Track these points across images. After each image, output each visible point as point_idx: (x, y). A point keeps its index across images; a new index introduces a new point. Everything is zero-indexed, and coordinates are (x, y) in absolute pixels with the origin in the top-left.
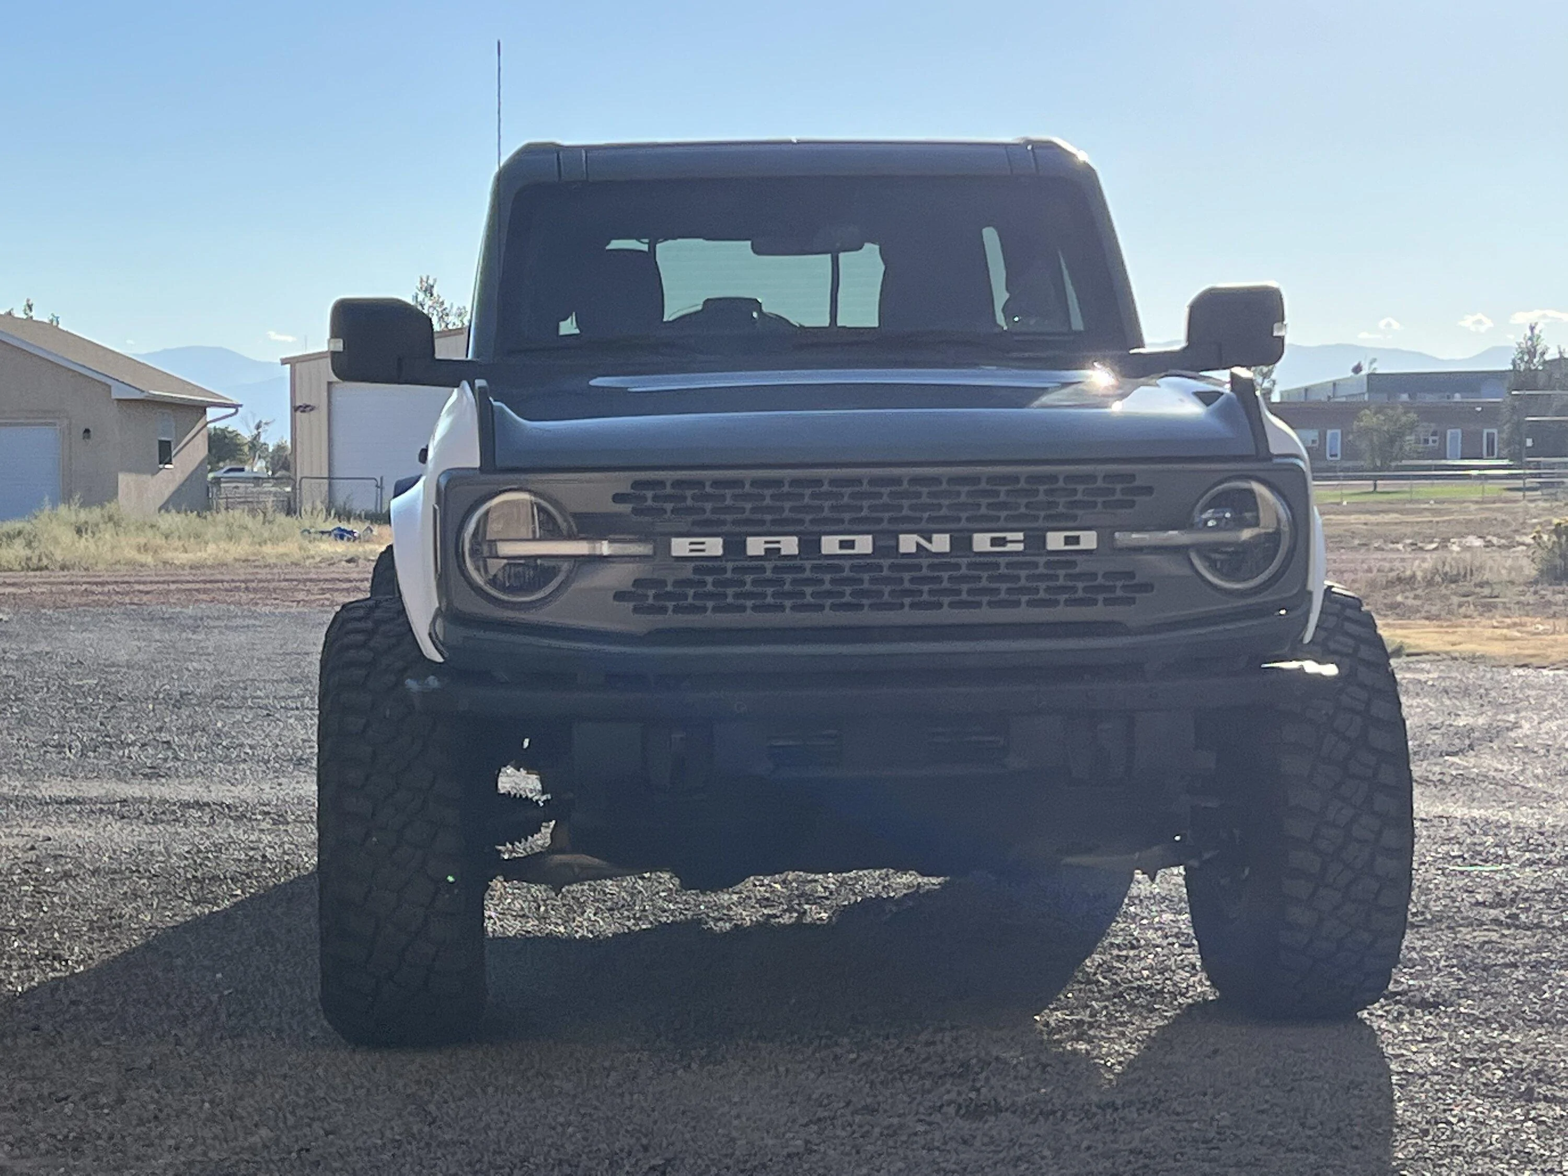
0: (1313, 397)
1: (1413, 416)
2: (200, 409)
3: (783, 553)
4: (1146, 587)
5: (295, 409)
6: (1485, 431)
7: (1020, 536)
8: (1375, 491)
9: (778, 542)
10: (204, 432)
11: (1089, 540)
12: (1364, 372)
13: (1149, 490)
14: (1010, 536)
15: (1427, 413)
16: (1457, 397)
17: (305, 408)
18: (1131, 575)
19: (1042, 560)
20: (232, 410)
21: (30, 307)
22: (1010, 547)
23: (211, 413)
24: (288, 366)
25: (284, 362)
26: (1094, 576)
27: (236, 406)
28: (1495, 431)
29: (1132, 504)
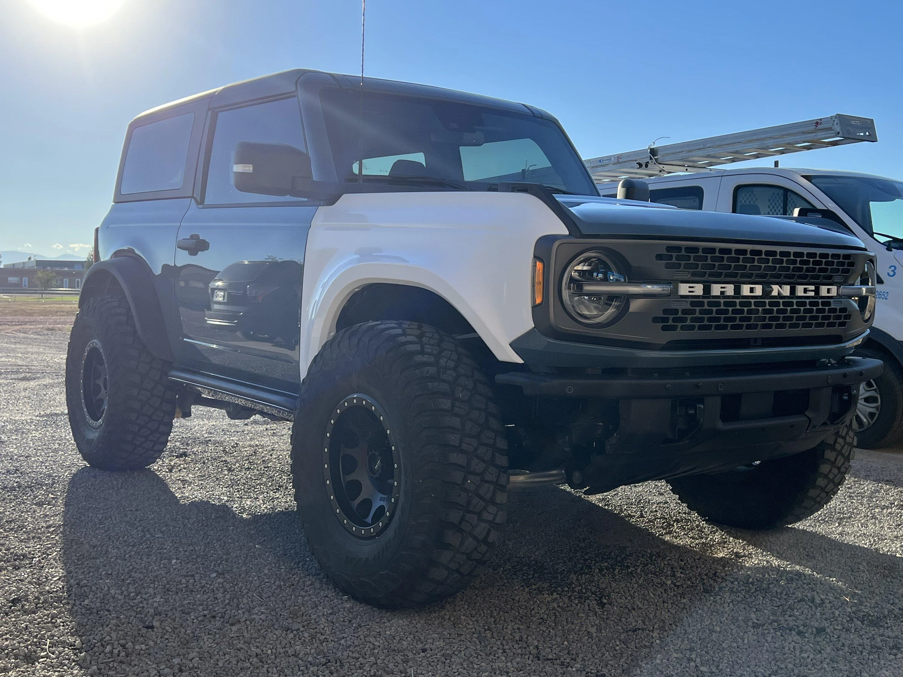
0: (16, 267)
1: (54, 274)
3: (727, 294)
4: (849, 316)
6: (77, 280)
7: (813, 287)
8: (42, 298)
9: (725, 288)
11: (834, 291)
12: (32, 260)
14: (810, 287)
15: (58, 273)
16: (66, 269)
18: (846, 310)
22: (809, 294)
26: (836, 310)
28: (80, 280)
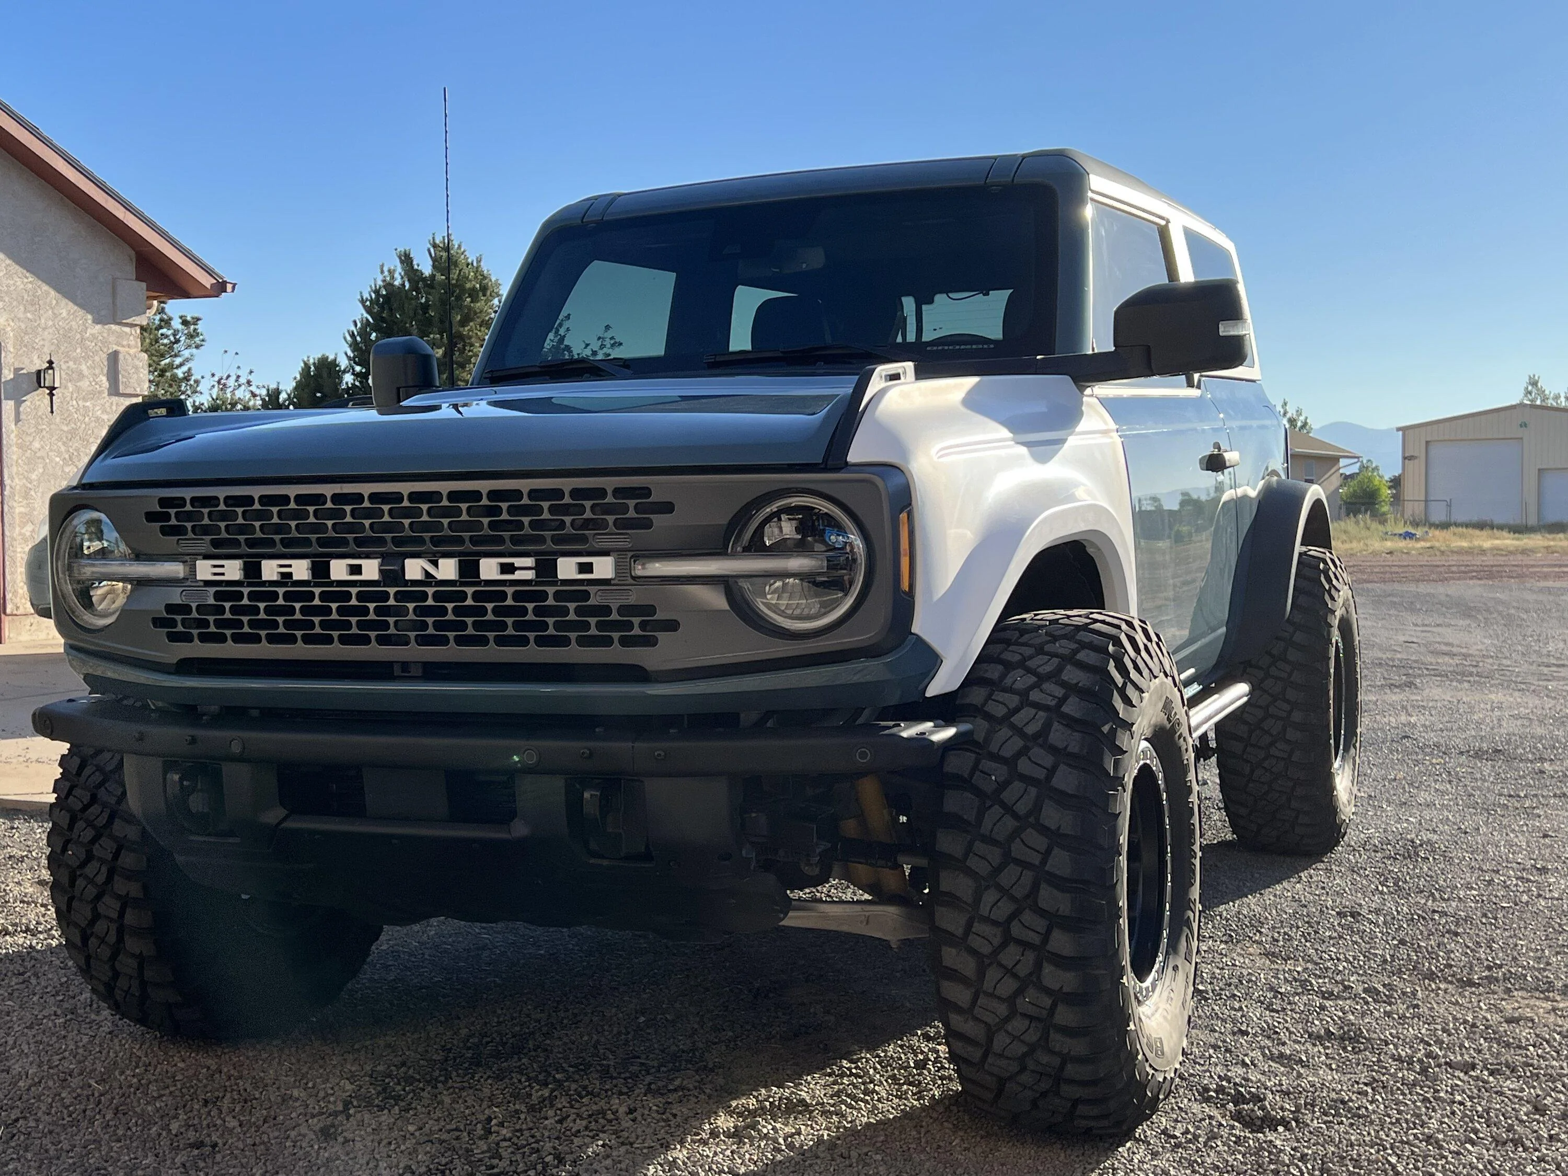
2: (1336, 459)
3: (295, 578)
4: (672, 626)
5: (1405, 458)
7: (529, 562)
9: (290, 566)
10: (1337, 474)
11: (604, 568)
13: (668, 508)
14: (518, 562)
17: (1411, 458)
18: (650, 610)
19: (551, 590)
20: (1356, 460)
21: (1285, 404)
22: (518, 575)
23: (1343, 462)
24: (1400, 433)
25: (1399, 429)
26: (606, 610)
27: (1358, 458)
29: (648, 525)
